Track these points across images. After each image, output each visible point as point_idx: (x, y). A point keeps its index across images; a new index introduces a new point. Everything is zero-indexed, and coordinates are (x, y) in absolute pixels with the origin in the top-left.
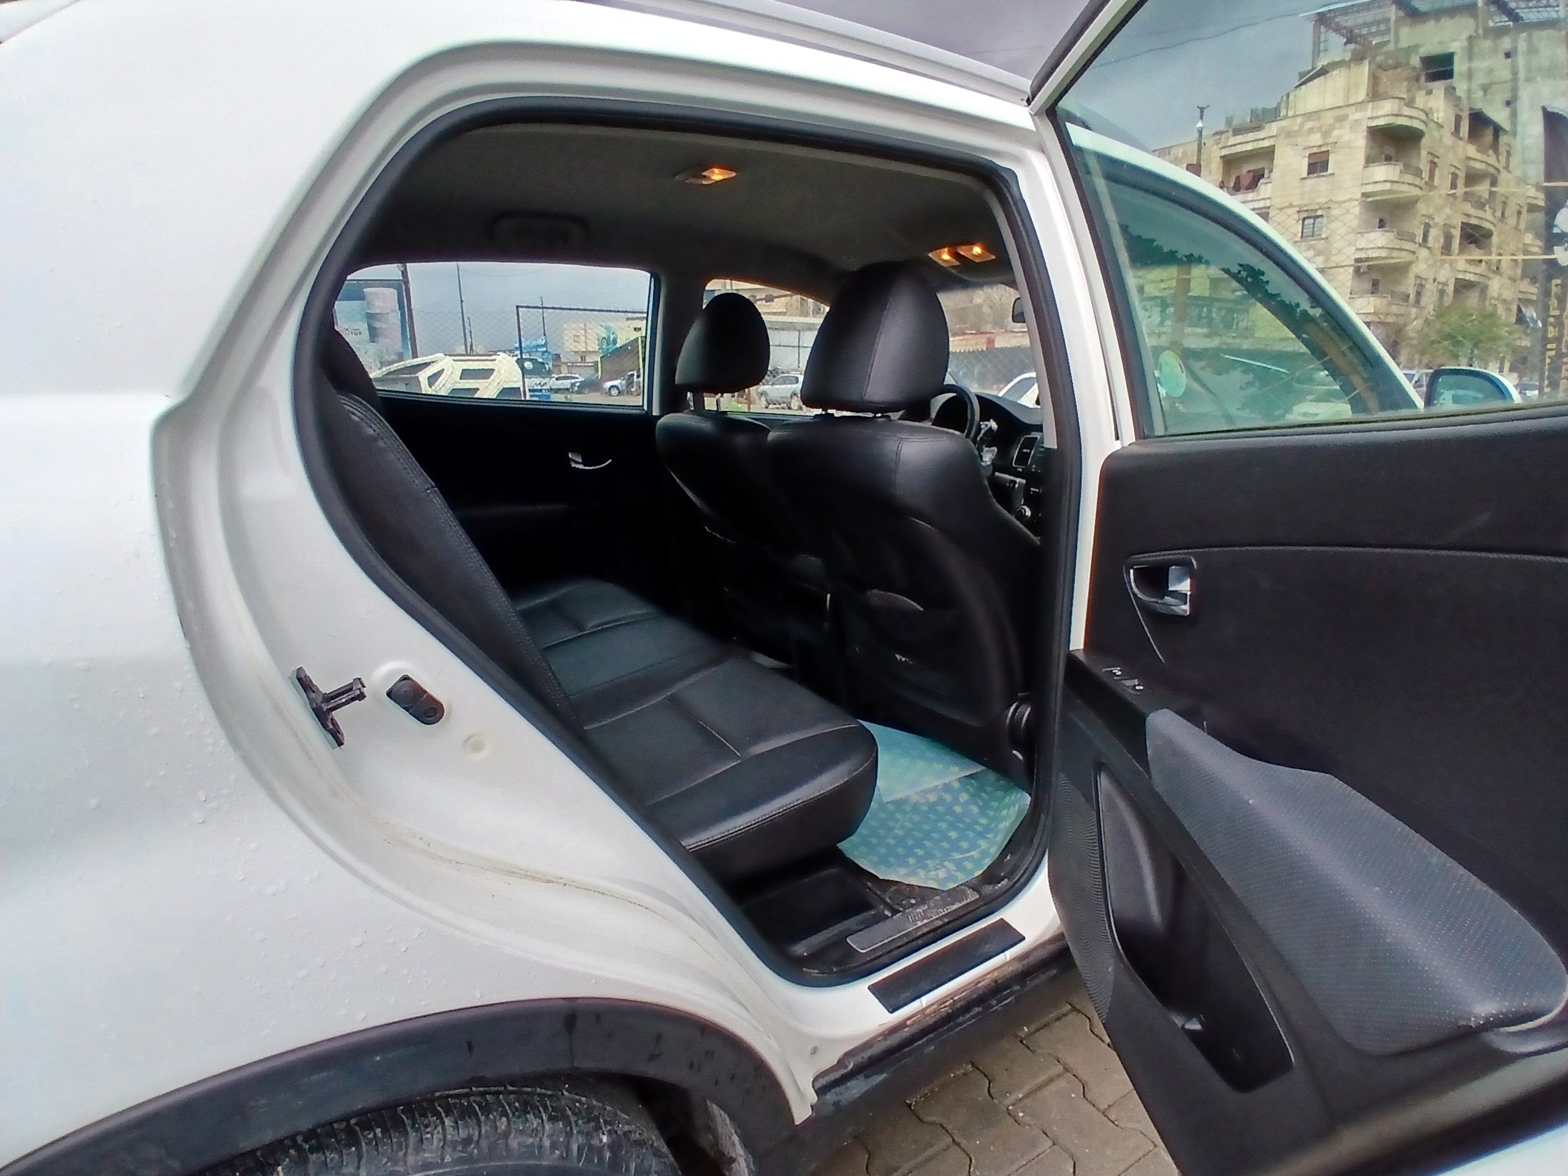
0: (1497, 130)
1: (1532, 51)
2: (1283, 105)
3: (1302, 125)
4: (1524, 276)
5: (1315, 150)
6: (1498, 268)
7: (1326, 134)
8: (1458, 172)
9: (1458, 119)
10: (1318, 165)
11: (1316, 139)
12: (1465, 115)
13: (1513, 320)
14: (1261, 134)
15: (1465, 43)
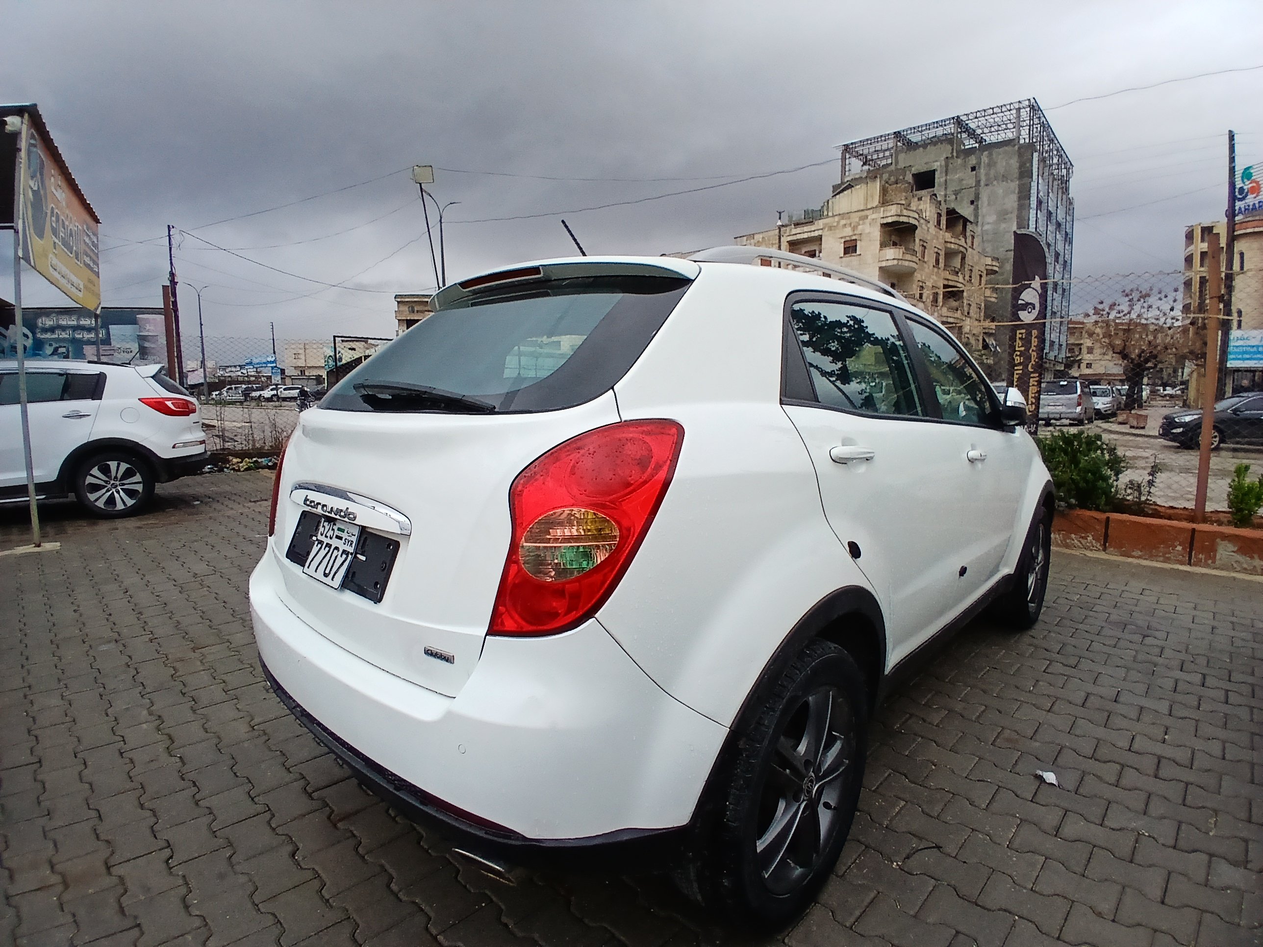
0: (966, 221)
1: (991, 164)
2: (825, 208)
3: (838, 222)
4: (986, 317)
5: (848, 239)
6: (968, 313)
7: (854, 228)
8: (939, 251)
9: (939, 215)
10: (850, 248)
11: (848, 232)
12: (944, 213)
13: (980, 347)
14: (813, 228)
15: (943, 163)
